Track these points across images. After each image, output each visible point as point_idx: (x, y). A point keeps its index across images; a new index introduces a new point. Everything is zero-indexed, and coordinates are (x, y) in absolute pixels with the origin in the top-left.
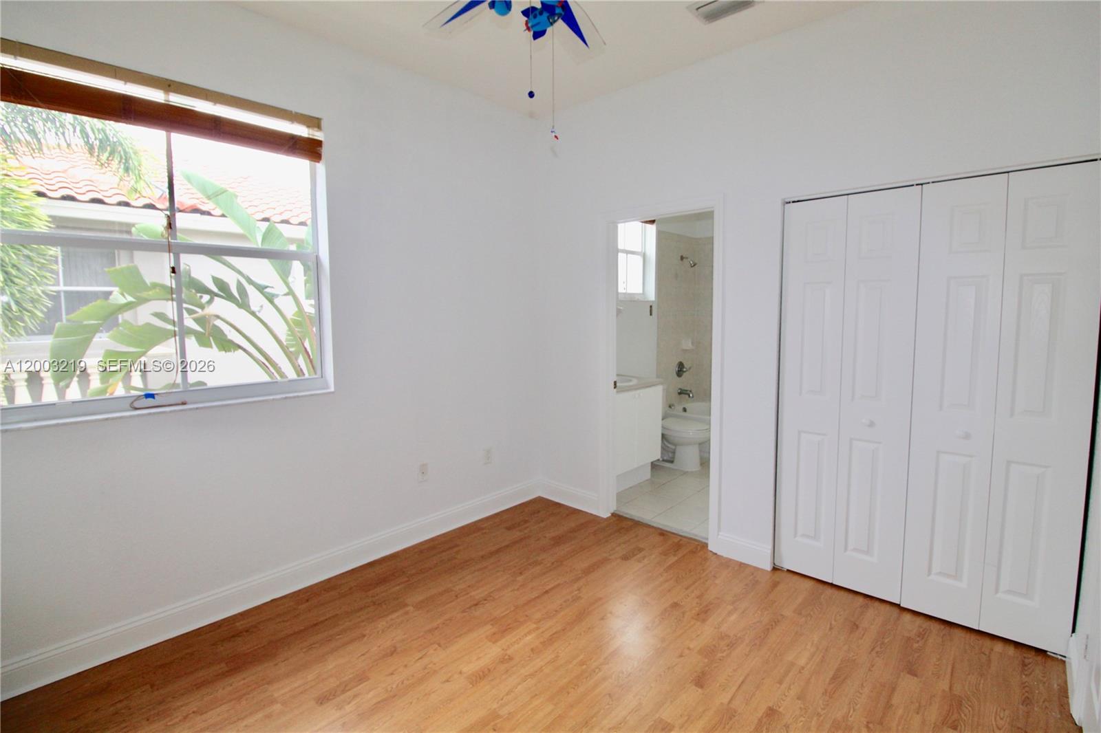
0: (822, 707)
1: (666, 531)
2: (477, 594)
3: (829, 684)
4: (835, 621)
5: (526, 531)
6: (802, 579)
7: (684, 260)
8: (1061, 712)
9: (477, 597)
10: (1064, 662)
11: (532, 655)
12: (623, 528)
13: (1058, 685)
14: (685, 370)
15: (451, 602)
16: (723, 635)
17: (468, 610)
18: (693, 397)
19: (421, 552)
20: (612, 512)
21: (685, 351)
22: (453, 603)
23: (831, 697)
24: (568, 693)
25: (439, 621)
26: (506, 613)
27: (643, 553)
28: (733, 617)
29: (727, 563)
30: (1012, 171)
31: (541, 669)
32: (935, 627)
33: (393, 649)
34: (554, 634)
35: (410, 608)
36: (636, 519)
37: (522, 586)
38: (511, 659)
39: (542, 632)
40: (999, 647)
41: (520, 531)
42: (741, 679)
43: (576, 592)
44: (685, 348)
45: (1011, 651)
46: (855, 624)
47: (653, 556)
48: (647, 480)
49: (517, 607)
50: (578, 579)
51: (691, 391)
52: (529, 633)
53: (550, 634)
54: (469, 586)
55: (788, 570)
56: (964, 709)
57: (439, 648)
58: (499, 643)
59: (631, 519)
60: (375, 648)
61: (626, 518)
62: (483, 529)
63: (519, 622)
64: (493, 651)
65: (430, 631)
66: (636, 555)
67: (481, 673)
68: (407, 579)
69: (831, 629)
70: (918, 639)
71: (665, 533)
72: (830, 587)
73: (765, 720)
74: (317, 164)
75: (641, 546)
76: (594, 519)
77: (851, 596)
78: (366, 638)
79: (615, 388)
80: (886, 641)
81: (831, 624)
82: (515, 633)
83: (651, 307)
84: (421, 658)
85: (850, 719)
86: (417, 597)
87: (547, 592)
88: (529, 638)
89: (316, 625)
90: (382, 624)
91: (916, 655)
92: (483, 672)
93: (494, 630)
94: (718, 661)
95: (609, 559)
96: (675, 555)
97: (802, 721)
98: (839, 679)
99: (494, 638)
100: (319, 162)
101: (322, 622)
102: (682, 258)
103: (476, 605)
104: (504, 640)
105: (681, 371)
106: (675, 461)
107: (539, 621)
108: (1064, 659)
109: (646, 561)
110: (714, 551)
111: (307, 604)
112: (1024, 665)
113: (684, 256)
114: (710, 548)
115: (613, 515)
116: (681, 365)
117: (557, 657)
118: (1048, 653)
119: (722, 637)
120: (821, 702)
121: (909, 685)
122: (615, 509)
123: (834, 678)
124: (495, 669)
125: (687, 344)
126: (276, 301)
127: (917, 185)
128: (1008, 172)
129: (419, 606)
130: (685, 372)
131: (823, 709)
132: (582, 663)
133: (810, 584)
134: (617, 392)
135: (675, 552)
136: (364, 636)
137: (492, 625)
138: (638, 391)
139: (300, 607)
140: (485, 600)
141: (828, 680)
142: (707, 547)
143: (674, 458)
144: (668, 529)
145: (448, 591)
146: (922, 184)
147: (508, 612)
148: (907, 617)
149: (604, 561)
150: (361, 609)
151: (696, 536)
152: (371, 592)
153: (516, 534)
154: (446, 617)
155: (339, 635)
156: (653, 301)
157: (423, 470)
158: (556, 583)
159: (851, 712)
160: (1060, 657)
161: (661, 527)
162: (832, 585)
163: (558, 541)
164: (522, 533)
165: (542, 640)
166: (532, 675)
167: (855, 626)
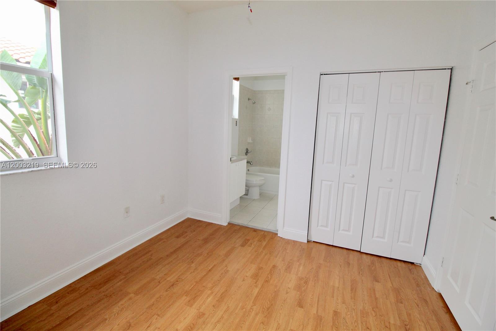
0: (354, 305)
1: (256, 229)
2: (172, 278)
3: (351, 293)
4: (341, 262)
5: (187, 238)
6: (320, 245)
7: (250, 100)
8: (430, 288)
9: (172, 281)
10: (421, 266)
11: (214, 310)
12: (236, 230)
13: (424, 276)
14: (249, 152)
15: (157, 286)
16: (301, 278)
17: (169, 289)
18: (252, 164)
19: (129, 258)
20: (228, 222)
21: (249, 143)
22: (158, 287)
23: (355, 299)
24: (242, 327)
25: (153, 300)
26: (192, 287)
27: (250, 241)
28: (301, 268)
29: (288, 242)
30: (416, 70)
31: (222, 317)
32: (376, 258)
33: (128, 324)
34: (222, 294)
35: (132, 295)
36: (241, 225)
37: (196, 269)
38: (204, 314)
39: (216, 295)
40: (399, 264)
41: (184, 238)
42: (317, 299)
43: (225, 268)
44: (249, 142)
45: (403, 264)
46: (348, 262)
47: (255, 243)
48: (238, 204)
49: (197, 282)
50: (224, 260)
51: (251, 162)
52: (208, 296)
53: (220, 294)
54: (165, 275)
55: (313, 241)
56: (401, 293)
57: (159, 317)
58: (194, 306)
59: (238, 225)
60: (116, 326)
61: (236, 225)
62: (162, 239)
63: (201, 291)
64: (192, 312)
65: (150, 307)
66: (247, 243)
67: (189, 327)
68: (124, 277)
69: (340, 266)
70: (372, 265)
71: (256, 230)
72: (332, 247)
73: (334, 318)
74: (51, 9)
75: (248, 238)
76: (220, 227)
77: (341, 250)
78: (107, 321)
79: (231, 161)
80: (362, 268)
81: (340, 264)
82: (201, 298)
83: (236, 121)
84: (149, 327)
85: (366, 308)
86: (135, 287)
87: (210, 270)
88: (209, 299)
89: (68, 319)
90: (116, 309)
91: (375, 272)
92: (190, 327)
93: (188, 299)
94: (304, 292)
95: (235, 247)
96: (265, 241)
97: (349, 314)
98: (354, 289)
99: (190, 303)
100: (54, 8)
101: (72, 316)
102: (249, 99)
103: (173, 285)
104: (196, 304)
105: (247, 152)
106: (249, 194)
107: (211, 288)
108: (420, 265)
109: (253, 246)
110: (280, 236)
111: (57, 305)
112: (410, 270)
113: (250, 98)
114: (279, 235)
115: (229, 224)
116: (247, 150)
117: (228, 307)
118: (415, 264)
119: (301, 279)
120: (352, 303)
121: (378, 286)
122: (229, 221)
123: (352, 289)
124: (196, 323)
125: (250, 140)
126: (9, 105)
127: (378, 72)
128: (414, 70)
129: (136, 293)
130: (249, 153)
131: (354, 306)
132: (242, 308)
133: (324, 246)
134: (231, 163)
135: (264, 239)
136: (106, 319)
137: (186, 296)
138: (237, 163)
139: (52, 308)
140: (177, 281)
141: (350, 291)
142: (277, 235)
143: (248, 193)
144: (257, 228)
145: (153, 279)
146: (380, 72)
147: (193, 286)
148: (364, 256)
149: (233, 249)
150: (99, 301)
151: (270, 230)
152: (102, 289)
153: (182, 240)
154: (157, 296)
155: (87, 322)
156: (237, 119)
157: (127, 211)
158: (213, 265)
159: (365, 305)
160: (419, 265)
161: (254, 228)
162: (333, 246)
163: (206, 241)
164: (185, 239)
165: (217, 299)
166: (218, 322)
167: (349, 264)
